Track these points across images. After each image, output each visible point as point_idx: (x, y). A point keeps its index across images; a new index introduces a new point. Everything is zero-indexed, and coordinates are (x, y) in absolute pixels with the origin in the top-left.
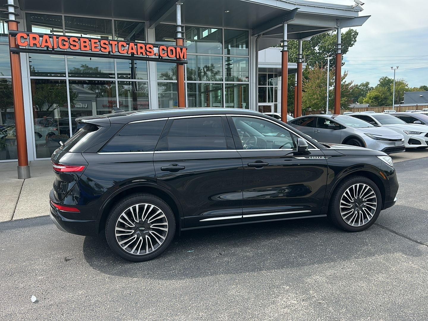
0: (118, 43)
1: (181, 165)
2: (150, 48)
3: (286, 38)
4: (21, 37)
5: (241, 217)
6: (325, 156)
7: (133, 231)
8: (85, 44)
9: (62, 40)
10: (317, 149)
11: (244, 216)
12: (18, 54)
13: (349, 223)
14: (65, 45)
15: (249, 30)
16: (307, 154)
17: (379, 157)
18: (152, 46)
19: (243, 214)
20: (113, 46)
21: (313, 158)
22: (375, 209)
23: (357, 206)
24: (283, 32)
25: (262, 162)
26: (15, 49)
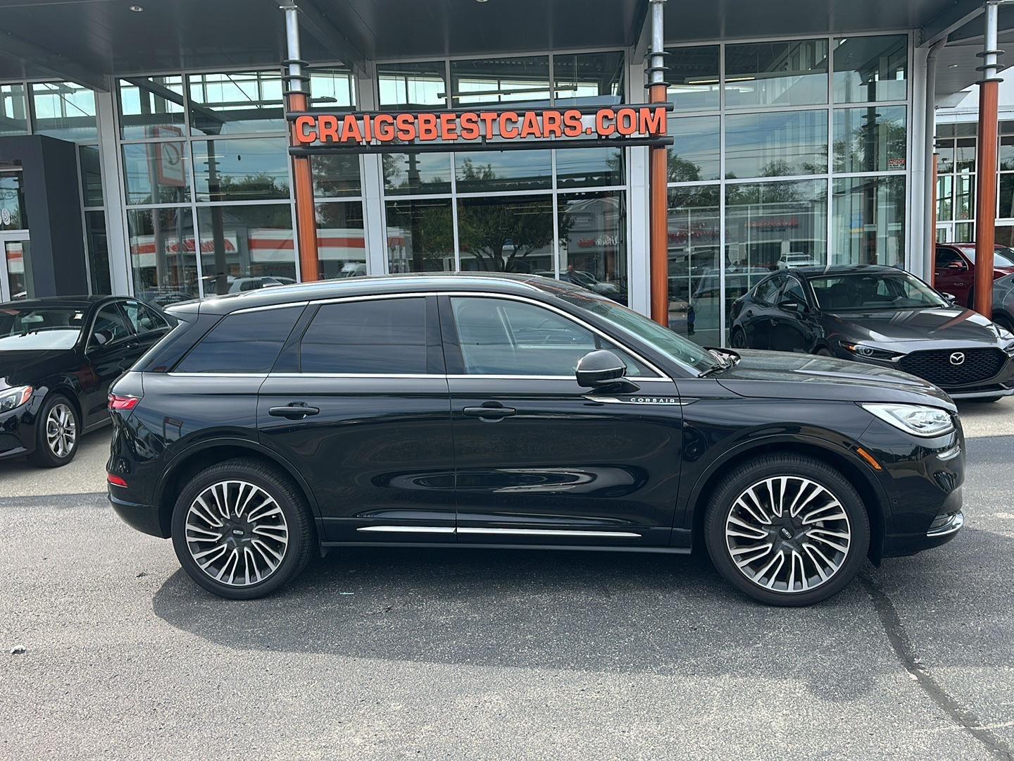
0: (499, 116)
1: (311, 404)
2: (573, 118)
3: (992, 45)
4: (305, 124)
5: (451, 530)
6: (679, 397)
7: (220, 536)
8: (428, 126)
9: (382, 122)
10: (666, 379)
11: (460, 530)
12: (306, 157)
13: (756, 579)
14: (387, 132)
15: (910, 33)
16: (625, 390)
17: (866, 407)
18: (577, 113)
19: (456, 524)
20: (489, 121)
21: (641, 401)
22: (845, 550)
23: (785, 538)
24: (983, 30)
25: (501, 406)
26: (300, 149)
